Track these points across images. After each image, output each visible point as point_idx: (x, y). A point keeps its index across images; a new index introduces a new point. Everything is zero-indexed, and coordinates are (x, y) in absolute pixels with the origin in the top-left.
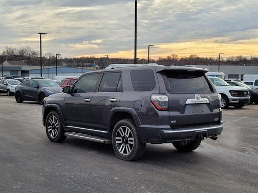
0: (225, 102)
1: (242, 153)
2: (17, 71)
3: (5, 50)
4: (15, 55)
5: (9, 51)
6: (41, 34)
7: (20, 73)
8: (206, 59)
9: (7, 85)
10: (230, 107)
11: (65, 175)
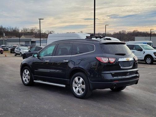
0: (150, 60)
1: (153, 94)
2: (29, 41)
3: (23, 29)
4: (28, 32)
5: (25, 30)
6: (40, 19)
7: (30, 43)
8: (144, 33)
9: (20, 50)
10: (154, 63)
11: (34, 107)
